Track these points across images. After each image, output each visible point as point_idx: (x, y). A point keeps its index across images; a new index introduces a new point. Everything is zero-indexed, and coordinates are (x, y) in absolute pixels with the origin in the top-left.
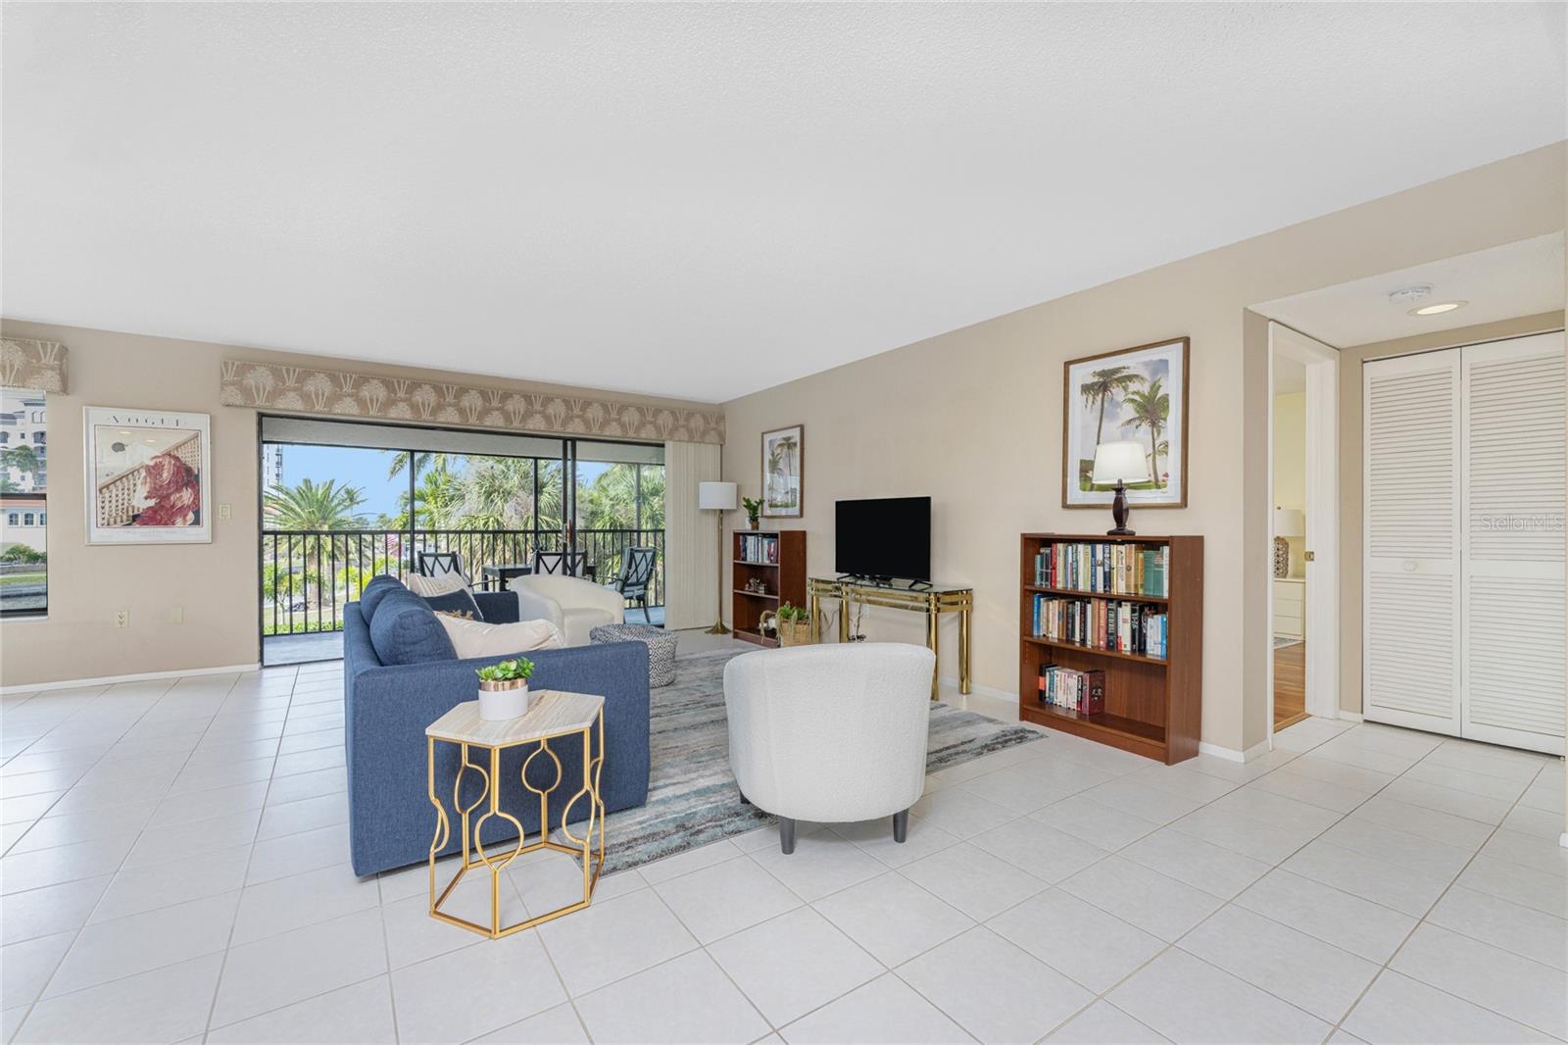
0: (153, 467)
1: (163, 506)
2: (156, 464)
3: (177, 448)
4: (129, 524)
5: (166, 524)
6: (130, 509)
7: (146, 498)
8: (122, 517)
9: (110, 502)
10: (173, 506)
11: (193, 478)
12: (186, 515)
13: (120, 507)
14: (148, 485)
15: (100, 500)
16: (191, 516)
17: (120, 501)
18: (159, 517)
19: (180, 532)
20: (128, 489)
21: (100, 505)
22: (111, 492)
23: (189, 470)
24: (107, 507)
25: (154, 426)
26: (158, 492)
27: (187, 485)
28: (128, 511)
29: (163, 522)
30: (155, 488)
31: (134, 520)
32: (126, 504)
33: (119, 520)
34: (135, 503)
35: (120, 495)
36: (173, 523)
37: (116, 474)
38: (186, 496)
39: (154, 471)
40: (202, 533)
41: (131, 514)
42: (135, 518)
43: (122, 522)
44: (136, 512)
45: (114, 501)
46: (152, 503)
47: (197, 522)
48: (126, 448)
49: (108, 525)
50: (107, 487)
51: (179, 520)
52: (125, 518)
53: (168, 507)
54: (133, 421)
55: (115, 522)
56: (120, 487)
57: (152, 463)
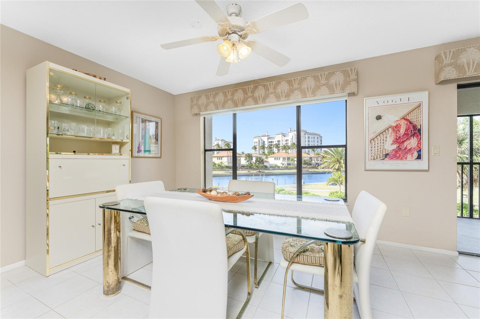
0: (396, 127)
1: (400, 149)
2: (397, 125)
3: (408, 114)
4: (384, 159)
5: (402, 159)
6: (384, 151)
7: (392, 144)
8: (380, 155)
9: (375, 147)
10: (406, 148)
11: (417, 131)
12: (412, 154)
13: (379, 149)
14: (393, 137)
15: (370, 146)
16: (416, 154)
17: (379, 146)
18: (398, 155)
19: (410, 163)
20: (383, 140)
21: (370, 149)
22: (375, 142)
23: (415, 127)
24: (373, 150)
25: (396, 103)
26: (398, 141)
27: (413, 135)
28: (383, 152)
29: (400, 158)
30: (396, 139)
31: (386, 157)
32: (382, 148)
33: (378, 157)
34: (386, 147)
35: (379, 143)
36: (406, 158)
37: (377, 132)
38: (412, 142)
39: (396, 128)
40: (423, 164)
41: (384, 153)
42: (387, 155)
43: (380, 158)
44: (387, 153)
45: (376, 147)
46: (395, 147)
47: (419, 157)
48: (382, 117)
49: (374, 159)
50: (373, 139)
51: (409, 156)
52: (381, 155)
53: (403, 149)
54: (386, 102)
55: (377, 158)
56: (379, 139)
57: (395, 125)
